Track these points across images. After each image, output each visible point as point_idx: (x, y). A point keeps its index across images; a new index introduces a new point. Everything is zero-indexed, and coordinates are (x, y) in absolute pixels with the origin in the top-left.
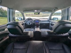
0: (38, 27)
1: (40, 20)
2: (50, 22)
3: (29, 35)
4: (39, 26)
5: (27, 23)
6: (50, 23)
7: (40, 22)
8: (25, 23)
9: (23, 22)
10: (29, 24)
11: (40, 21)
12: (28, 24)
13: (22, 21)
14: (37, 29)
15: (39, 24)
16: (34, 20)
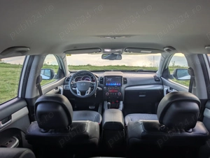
0: (118, 108)
1: (125, 79)
2: (163, 84)
3: (88, 131)
4: (121, 102)
5: (75, 92)
6: (166, 89)
7: (124, 86)
8: (64, 90)
9: (57, 88)
10: (83, 93)
11: (125, 83)
12: (79, 94)
13: (55, 82)
14: (114, 113)
15: (119, 94)
16: (102, 79)
